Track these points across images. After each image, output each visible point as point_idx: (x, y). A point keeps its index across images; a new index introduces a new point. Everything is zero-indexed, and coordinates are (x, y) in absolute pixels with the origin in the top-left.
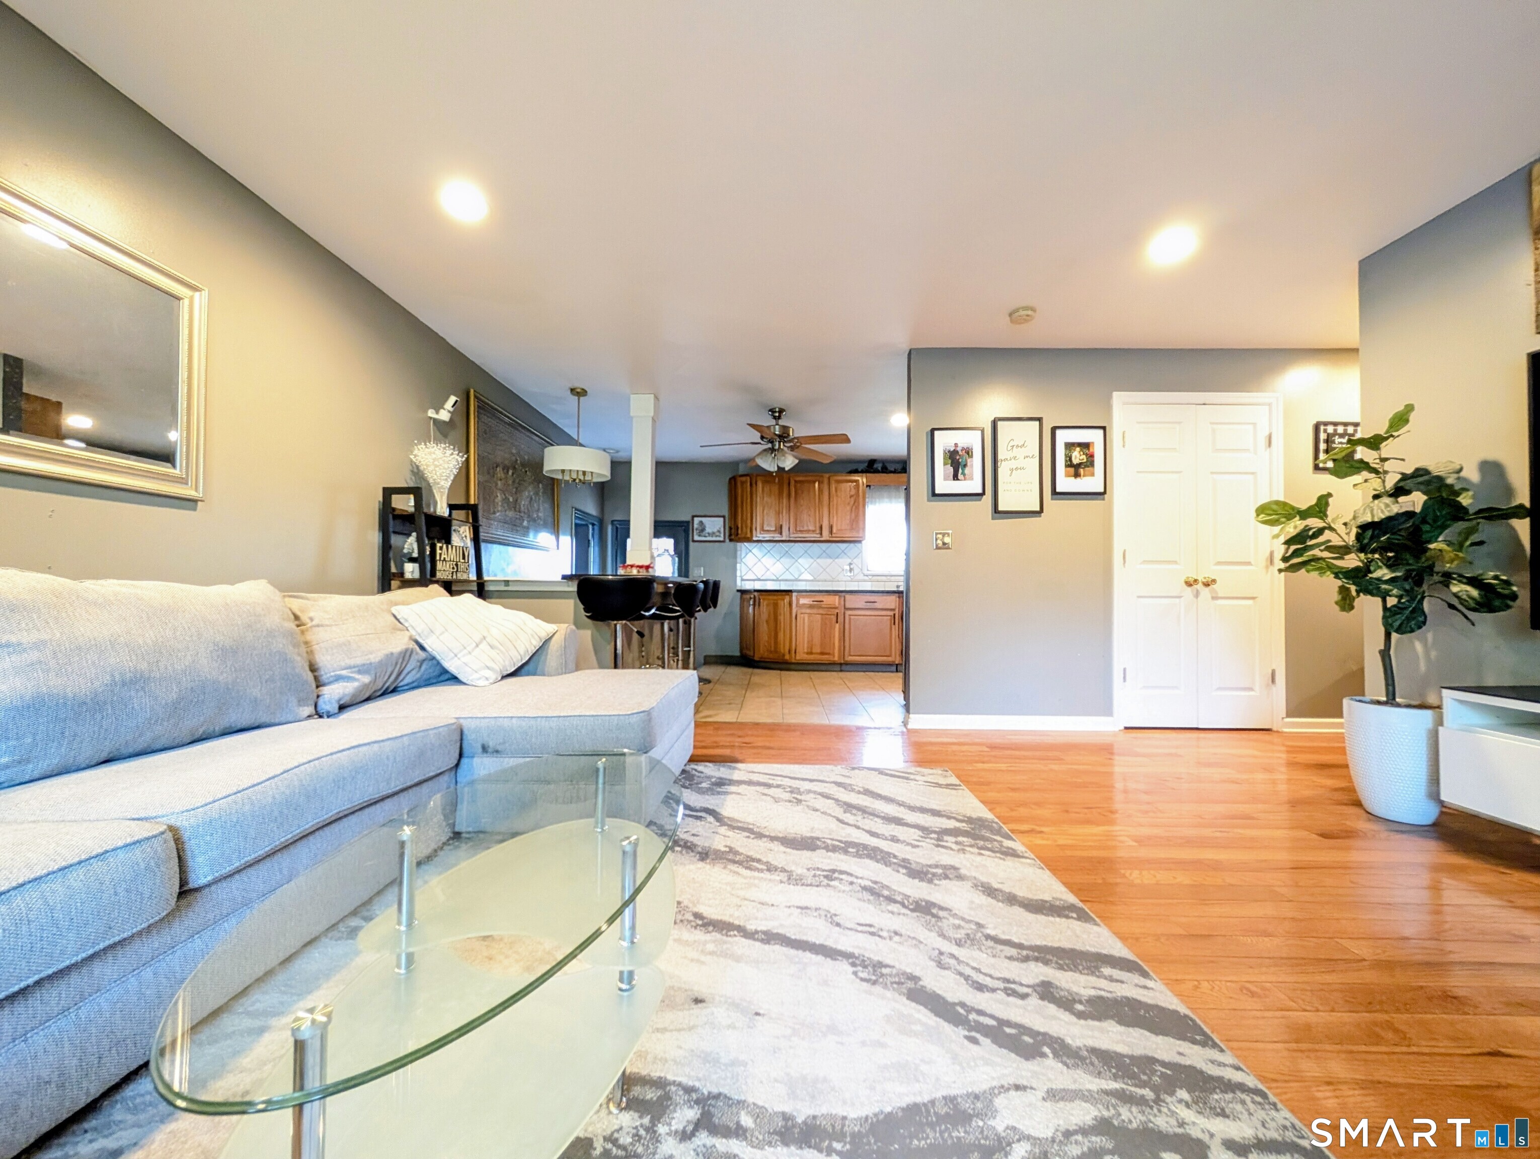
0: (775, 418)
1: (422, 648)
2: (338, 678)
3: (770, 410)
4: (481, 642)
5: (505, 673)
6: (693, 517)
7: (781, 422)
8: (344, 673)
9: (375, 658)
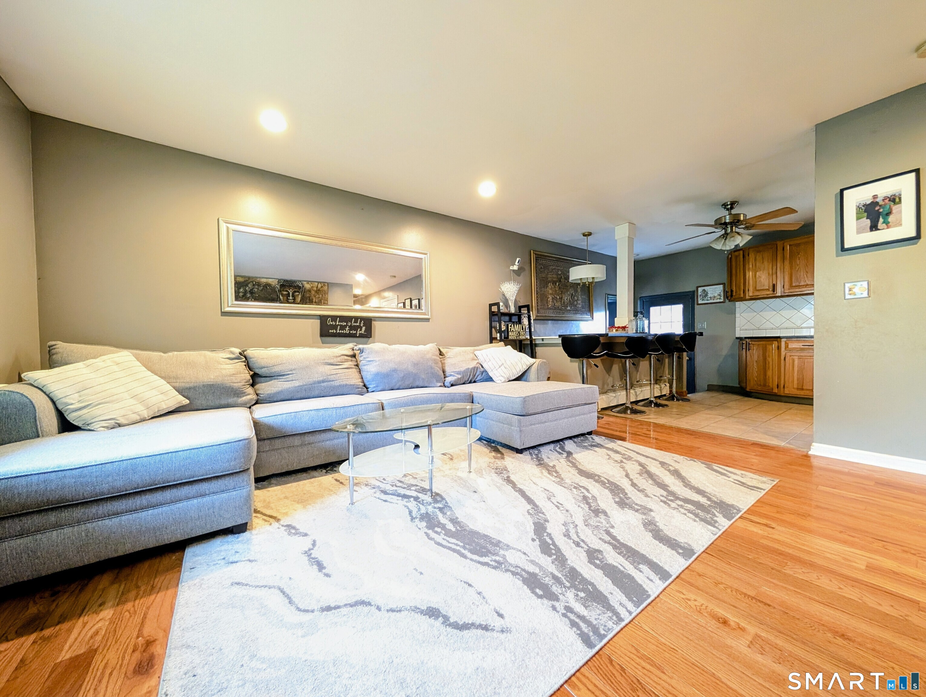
0: (728, 209)
1: (482, 367)
2: (451, 375)
3: (722, 205)
4: (501, 365)
5: (511, 379)
6: (697, 287)
7: (734, 212)
8: (452, 373)
9: (462, 369)
